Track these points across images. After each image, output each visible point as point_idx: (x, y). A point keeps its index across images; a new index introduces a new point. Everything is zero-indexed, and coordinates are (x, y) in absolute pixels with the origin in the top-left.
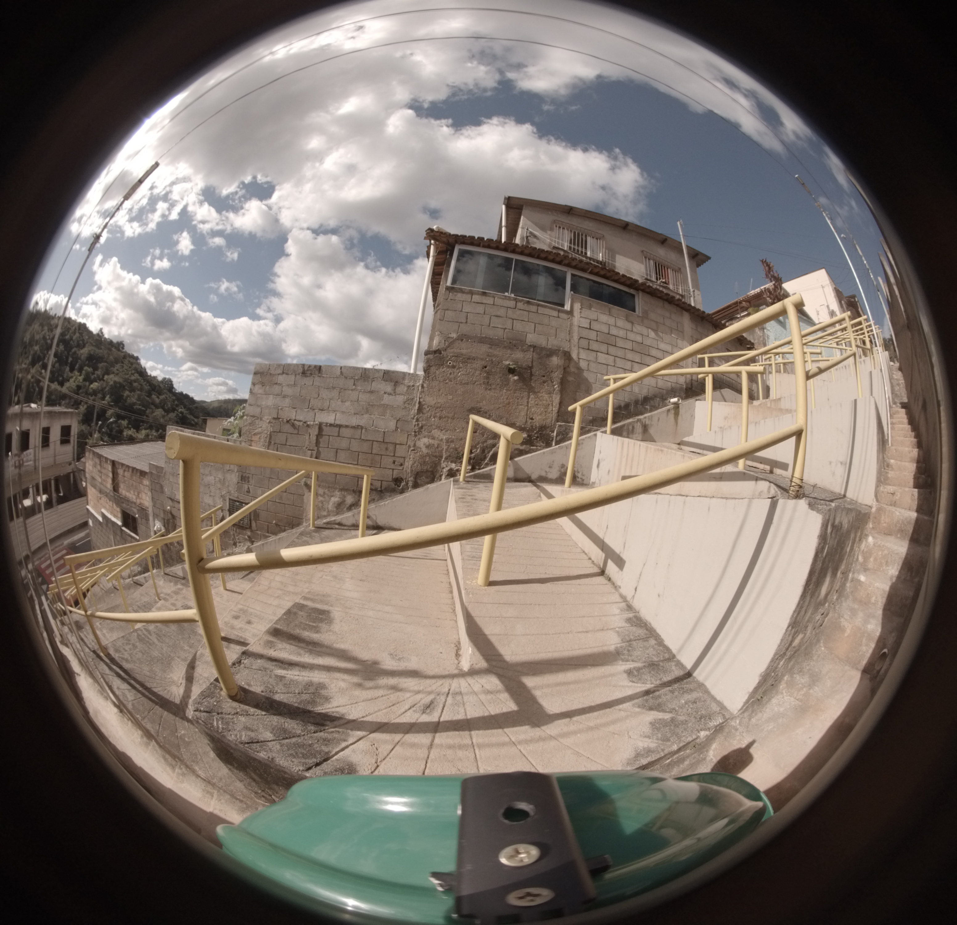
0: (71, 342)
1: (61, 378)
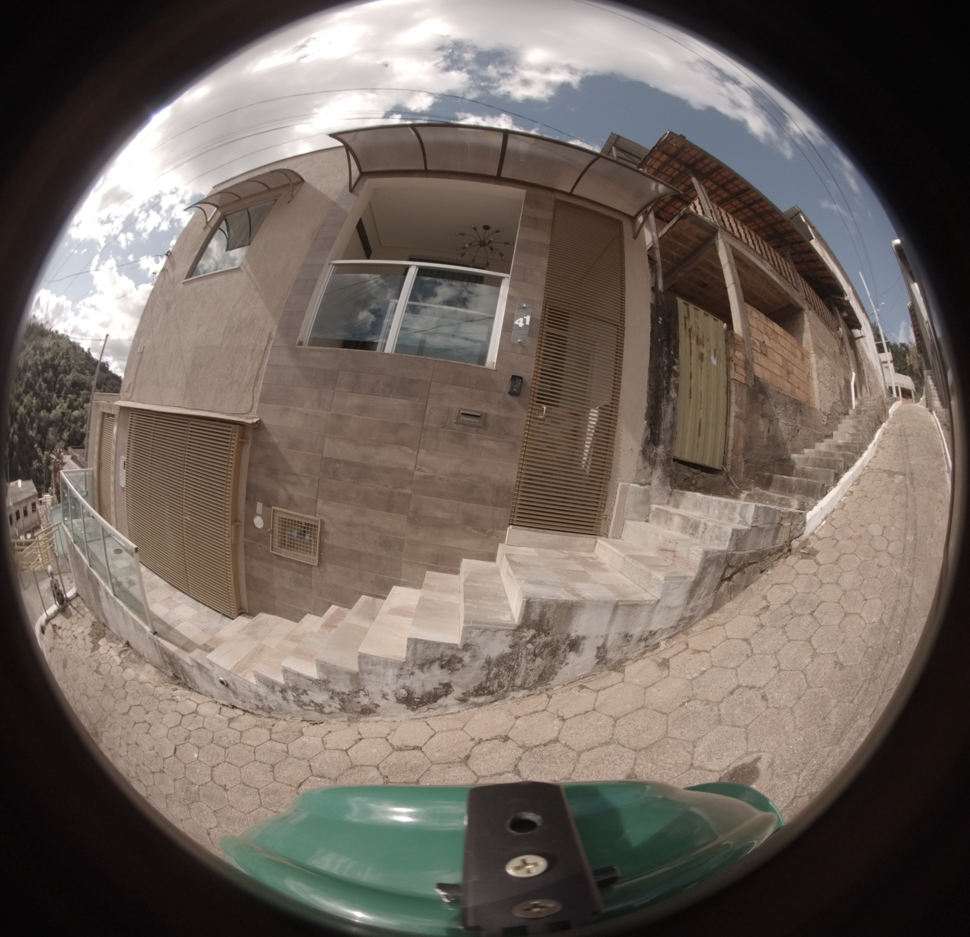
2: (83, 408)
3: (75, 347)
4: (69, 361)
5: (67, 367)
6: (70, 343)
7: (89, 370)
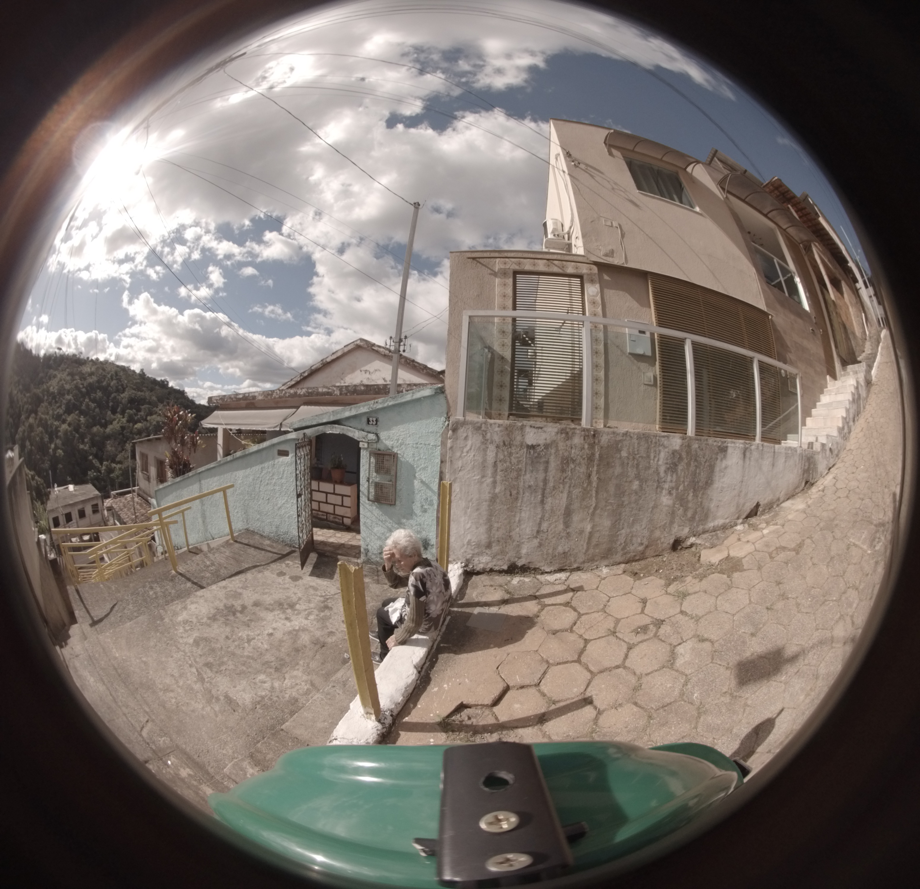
0: (110, 388)
1: (103, 421)
2: (146, 420)
3: (125, 370)
4: (121, 381)
5: (120, 387)
6: (118, 366)
7: (147, 387)
